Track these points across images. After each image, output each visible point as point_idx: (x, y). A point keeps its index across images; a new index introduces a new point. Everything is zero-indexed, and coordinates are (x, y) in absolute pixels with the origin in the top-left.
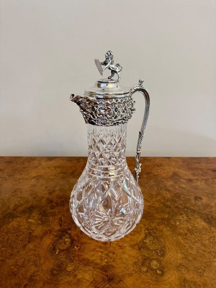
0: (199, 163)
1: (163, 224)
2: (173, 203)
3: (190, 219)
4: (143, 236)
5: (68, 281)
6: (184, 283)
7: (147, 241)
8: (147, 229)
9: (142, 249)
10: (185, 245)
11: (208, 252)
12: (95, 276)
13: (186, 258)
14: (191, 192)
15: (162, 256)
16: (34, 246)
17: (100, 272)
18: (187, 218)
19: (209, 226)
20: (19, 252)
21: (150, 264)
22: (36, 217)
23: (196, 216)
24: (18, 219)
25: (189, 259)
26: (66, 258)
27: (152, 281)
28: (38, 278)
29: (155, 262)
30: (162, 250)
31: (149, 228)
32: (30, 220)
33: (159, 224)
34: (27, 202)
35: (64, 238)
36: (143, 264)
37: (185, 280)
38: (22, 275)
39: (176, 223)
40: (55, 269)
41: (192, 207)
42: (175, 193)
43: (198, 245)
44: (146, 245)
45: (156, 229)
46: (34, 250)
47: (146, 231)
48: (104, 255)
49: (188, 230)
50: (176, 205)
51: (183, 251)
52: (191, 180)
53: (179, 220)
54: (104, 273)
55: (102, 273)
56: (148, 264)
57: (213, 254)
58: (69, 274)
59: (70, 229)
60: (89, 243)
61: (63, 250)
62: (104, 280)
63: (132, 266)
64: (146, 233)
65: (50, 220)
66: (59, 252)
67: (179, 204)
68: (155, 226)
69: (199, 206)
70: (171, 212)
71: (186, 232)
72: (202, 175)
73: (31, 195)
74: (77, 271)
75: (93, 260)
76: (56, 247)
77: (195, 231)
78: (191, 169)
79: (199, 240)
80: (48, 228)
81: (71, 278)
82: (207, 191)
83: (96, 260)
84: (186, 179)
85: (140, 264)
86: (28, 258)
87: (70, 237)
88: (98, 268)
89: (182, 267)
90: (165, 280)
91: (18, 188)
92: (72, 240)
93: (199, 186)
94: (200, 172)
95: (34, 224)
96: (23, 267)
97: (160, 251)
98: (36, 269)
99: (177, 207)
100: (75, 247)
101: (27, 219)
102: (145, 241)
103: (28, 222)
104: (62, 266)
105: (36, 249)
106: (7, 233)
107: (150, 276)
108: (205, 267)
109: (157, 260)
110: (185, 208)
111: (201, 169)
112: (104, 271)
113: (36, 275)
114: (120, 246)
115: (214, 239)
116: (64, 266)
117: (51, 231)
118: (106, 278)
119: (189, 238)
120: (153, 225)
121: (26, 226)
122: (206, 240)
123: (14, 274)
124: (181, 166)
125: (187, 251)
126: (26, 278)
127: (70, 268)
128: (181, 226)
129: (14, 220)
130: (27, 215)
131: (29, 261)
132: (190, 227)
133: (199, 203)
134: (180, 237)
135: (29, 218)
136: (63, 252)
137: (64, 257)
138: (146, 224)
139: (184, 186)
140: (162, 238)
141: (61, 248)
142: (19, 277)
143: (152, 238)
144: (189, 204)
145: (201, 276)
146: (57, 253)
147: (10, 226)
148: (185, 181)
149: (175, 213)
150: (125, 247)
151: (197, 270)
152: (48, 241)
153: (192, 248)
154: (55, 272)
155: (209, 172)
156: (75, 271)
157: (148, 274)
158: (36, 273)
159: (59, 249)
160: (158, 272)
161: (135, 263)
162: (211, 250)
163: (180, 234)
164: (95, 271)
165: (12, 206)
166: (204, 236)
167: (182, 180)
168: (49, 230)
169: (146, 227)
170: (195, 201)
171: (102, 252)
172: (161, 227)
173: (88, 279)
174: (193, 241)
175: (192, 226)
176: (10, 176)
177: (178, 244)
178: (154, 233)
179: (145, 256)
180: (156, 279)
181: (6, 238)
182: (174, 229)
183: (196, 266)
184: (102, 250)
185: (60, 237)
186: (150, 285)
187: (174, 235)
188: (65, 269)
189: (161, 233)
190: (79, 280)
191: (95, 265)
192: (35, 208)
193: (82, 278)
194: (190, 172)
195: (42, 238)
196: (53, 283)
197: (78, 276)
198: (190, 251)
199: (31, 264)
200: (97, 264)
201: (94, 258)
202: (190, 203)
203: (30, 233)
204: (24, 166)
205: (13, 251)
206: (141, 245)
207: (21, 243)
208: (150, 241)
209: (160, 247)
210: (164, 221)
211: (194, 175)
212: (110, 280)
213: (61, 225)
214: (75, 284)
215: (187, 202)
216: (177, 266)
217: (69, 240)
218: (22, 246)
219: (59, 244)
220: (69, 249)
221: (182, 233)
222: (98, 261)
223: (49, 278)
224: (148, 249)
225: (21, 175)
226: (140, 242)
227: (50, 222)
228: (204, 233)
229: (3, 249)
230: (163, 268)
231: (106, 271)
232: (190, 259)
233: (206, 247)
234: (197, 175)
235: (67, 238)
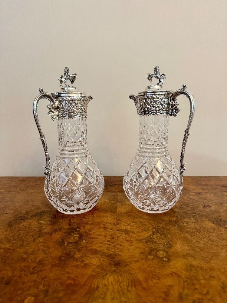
0: (209, 181)
1: (170, 225)
2: (181, 210)
3: (198, 221)
4: (150, 233)
5: (75, 265)
6: (190, 268)
7: (155, 237)
8: (155, 228)
9: (149, 243)
10: (192, 240)
11: (216, 246)
12: (102, 261)
13: (193, 250)
14: (199, 202)
15: (169, 248)
16: (44, 239)
17: (106, 259)
18: (194, 220)
19: (217, 226)
20: (29, 244)
21: (156, 253)
22: (47, 219)
23: (204, 219)
24: (30, 221)
25: (196, 250)
26: (74, 249)
27: (158, 266)
28: (47, 262)
29: (161, 252)
30: (169, 243)
31: (156, 227)
32: (40, 222)
33: (166, 224)
34: (39, 208)
35: (73, 234)
36: (150, 254)
37: (191, 266)
38: (31, 260)
39: (183, 224)
40: (63, 256)
41: (200, 213)
42: (183, 202)
43: (206, 240)
44: (154, 240)
45: (164, 228)
46: (45, 243)
47: (154, 230)
48: (111, 247)
49: (196, 229)
50: (184, 211)
51: (190, 244)
52: (199, 193)
53: (187, 222)
54: (111, 259)
55: (109, 260)
56: (154, 254)
57: (221, 247)
58: (76, 260)
59: (79, 228)
60: (97, 238)
61: (72, 243)
62: (110, 264)
63: (139, 254)
64: (154, 231)
65: (60, 221)
66: (67, 245)
67: (187, 210)
68: (163, 226)
69: (208, 212)
70: (179, 216)
71: (194, 231)
72: (211, 189)
73: (42, 204)
74: (84, 258)
75: (101, 250)
76: (65, 241)
77: (203, 230)
78: (200, 185)
79: (206, 236)
80: (58, 227)
81: (79, 263)
82: (216, 201)
83: (103, 250)
84: (194, 192)
85: (147, 254)
86: (37, 248)
87: (78, 234)
88: (105, 256)
89: (189, 256)
90: (172, 265)
91: (30, 199)
92: (80, 236)
93: (208, 197)
94: (210, 187)
95: (44, 224)
96: (33, 254)
97: (167, 244)
98: (45, 256)
99: (185, 212)
100: (83, 241)
101: (38, 221)
102: (152, 237)
103: (39, 223)
104: (70, 254)
105: (46, 242)
106: (18, 230)
107: (157, 262)
108: (212, 256)
109: (164, 251)
110: (194, 213)
111: (211, 185)
112: (111, 258)
113: (45, 260)
114: (127, 240)
115: (222, 236)
116: (72, 254)
117: (60, 230)
118: (113, 263)
119: (197, 235)
120: (161, 225)
121: (37, 226)
122: (214, 236)
123: (24, 260)
124: (190, 183)
125: (195, 244)
126: (35, 262)
127: (77, 255)
128: (189, 226)
129: (25, 221)
130: (38, 218)
131: (38, 250)
132: (198, 227)
133: (208, 209)
134: (187, 235)
135: (40, 219)
136: (71, 244)
137: (72, 247)
138: (153, 225)
139: (192, 197)
140: (169, 235)
141: (70, 242)
142: (28, 261)
143: (159, 235)
144: (197, 210)
145: (207, 263)
146: (65, 245)
147: (21, 225)
148: (194, 194)
149: (183, 217)
150: (132, 241)
151: (204, 259)
152: (58, 236)
153: (199, 243)
154: (63, 258)
155: (219, 187)
156: (83, 258)
157: (154, 260)
158: (45, 259)
159: (68, 242)
160: (165, 259)
161: (142, 253)
162: (219, 244)
163: (188, 232)
164: (102, 257)
165: (24, 211)
166: (212, 233)
167: (191, 193)
168: (59, 229)
169: (154, 227)
170: (203, 208)
171: (109, 244)
172: (168, 227)
173: (95, 264)
174: (201, 237)
175: (200, 227)
176: (23, 190)
177: (185, 239)
178: (162, 231)
179: (151, 248)
180: (162, 264)
181: (17, 234)
182: (181, 228)
183: (203, 255)
184: (109, 243)
185: (69, 234)
186: (156, 269)
187: (182, 233)
188: (73, 256)
189: (168, 232)
190: (86, 264)
191: (102, 254)
192: (45, 213)
193: (90, 263)
194: (200, 187)
195: (51, 234)
196: (61, 266)
197: (84, 261)
198: (197, 245)
199: (40, 252)
200: (104, 253)
201: (101, 249)
202: (199, 210)
203: (40, 231)
204: (36, 184)
205: (23, 243)
206: (148, 240)
207: (31, 237)
208: (157, 237)
209: (167, 241)
210: (172, 222)
211: (203, 189)
212: (116, 264)
213: (70, 225)
214: (83, 267)
215: (195, 209)
216: (184, 256)
217: (78, 236)
218: (32, 239)
219: (68, 238)
220: (77, 242)
221: (190, 232)
222: (105, 251)
223: (57, 262)
224: (155, 242)
225: (34, 189)
226: (148, 237)
227: (60, 223)
228: (212, 231)
229: (14, 242)
230: (169, 256)
231: (112, 258)
232: (198, 250)
233: (213, 242)
234: (206, 190)
235: (75, 234)
